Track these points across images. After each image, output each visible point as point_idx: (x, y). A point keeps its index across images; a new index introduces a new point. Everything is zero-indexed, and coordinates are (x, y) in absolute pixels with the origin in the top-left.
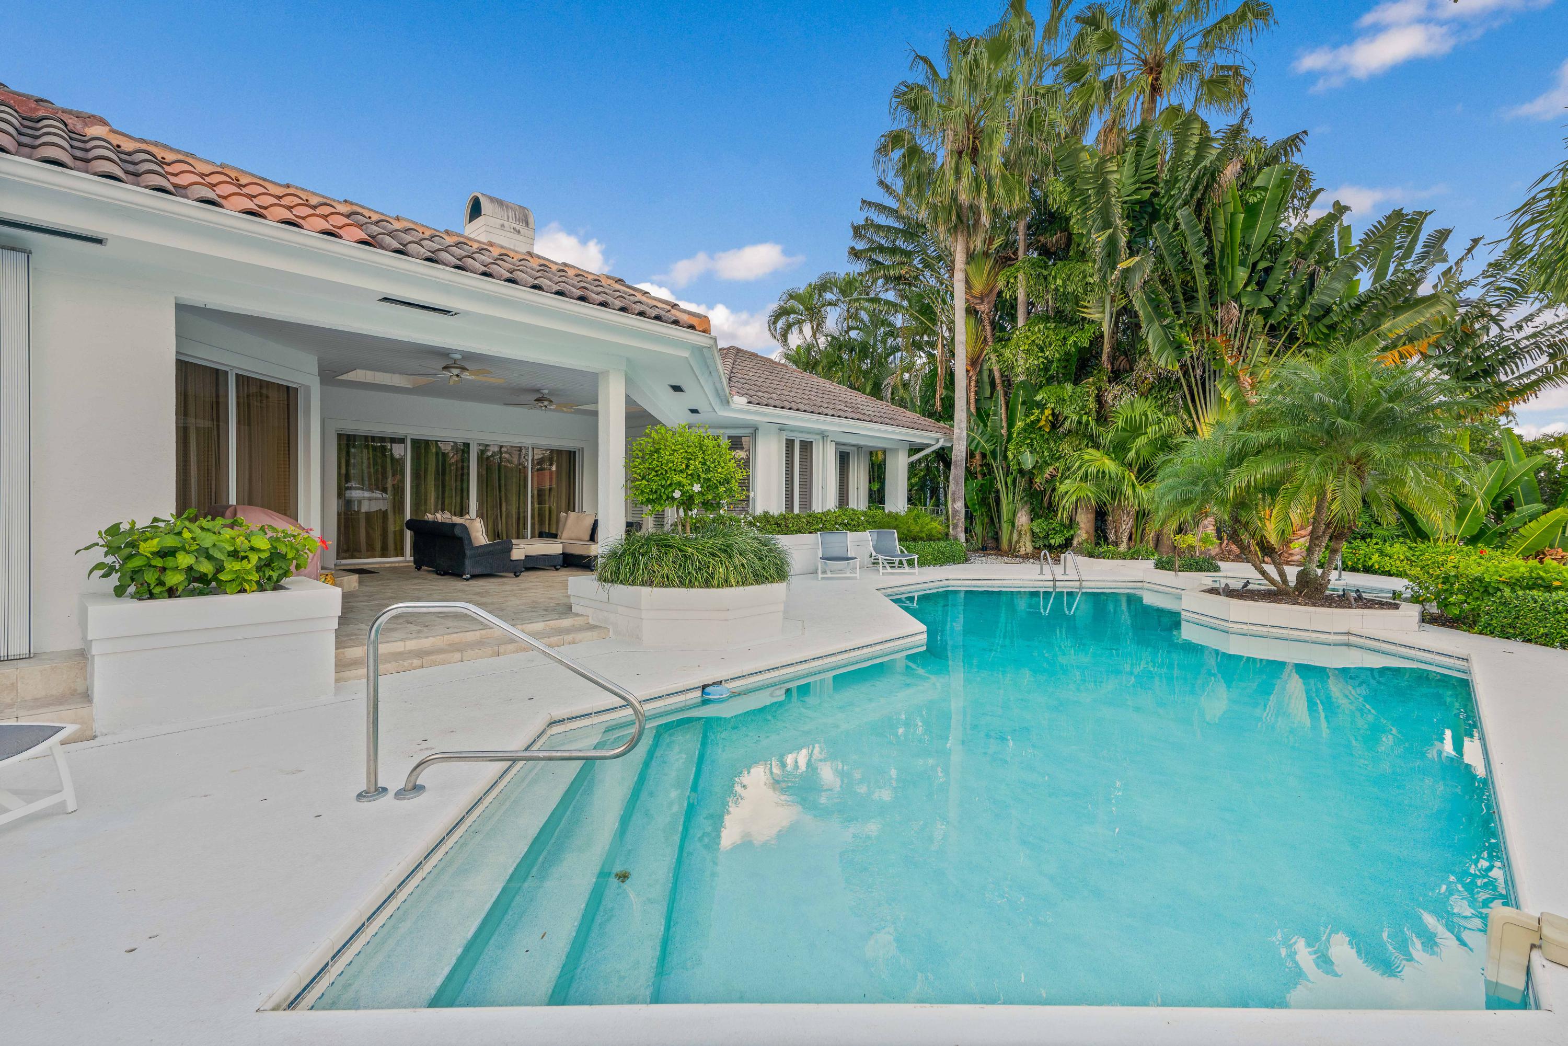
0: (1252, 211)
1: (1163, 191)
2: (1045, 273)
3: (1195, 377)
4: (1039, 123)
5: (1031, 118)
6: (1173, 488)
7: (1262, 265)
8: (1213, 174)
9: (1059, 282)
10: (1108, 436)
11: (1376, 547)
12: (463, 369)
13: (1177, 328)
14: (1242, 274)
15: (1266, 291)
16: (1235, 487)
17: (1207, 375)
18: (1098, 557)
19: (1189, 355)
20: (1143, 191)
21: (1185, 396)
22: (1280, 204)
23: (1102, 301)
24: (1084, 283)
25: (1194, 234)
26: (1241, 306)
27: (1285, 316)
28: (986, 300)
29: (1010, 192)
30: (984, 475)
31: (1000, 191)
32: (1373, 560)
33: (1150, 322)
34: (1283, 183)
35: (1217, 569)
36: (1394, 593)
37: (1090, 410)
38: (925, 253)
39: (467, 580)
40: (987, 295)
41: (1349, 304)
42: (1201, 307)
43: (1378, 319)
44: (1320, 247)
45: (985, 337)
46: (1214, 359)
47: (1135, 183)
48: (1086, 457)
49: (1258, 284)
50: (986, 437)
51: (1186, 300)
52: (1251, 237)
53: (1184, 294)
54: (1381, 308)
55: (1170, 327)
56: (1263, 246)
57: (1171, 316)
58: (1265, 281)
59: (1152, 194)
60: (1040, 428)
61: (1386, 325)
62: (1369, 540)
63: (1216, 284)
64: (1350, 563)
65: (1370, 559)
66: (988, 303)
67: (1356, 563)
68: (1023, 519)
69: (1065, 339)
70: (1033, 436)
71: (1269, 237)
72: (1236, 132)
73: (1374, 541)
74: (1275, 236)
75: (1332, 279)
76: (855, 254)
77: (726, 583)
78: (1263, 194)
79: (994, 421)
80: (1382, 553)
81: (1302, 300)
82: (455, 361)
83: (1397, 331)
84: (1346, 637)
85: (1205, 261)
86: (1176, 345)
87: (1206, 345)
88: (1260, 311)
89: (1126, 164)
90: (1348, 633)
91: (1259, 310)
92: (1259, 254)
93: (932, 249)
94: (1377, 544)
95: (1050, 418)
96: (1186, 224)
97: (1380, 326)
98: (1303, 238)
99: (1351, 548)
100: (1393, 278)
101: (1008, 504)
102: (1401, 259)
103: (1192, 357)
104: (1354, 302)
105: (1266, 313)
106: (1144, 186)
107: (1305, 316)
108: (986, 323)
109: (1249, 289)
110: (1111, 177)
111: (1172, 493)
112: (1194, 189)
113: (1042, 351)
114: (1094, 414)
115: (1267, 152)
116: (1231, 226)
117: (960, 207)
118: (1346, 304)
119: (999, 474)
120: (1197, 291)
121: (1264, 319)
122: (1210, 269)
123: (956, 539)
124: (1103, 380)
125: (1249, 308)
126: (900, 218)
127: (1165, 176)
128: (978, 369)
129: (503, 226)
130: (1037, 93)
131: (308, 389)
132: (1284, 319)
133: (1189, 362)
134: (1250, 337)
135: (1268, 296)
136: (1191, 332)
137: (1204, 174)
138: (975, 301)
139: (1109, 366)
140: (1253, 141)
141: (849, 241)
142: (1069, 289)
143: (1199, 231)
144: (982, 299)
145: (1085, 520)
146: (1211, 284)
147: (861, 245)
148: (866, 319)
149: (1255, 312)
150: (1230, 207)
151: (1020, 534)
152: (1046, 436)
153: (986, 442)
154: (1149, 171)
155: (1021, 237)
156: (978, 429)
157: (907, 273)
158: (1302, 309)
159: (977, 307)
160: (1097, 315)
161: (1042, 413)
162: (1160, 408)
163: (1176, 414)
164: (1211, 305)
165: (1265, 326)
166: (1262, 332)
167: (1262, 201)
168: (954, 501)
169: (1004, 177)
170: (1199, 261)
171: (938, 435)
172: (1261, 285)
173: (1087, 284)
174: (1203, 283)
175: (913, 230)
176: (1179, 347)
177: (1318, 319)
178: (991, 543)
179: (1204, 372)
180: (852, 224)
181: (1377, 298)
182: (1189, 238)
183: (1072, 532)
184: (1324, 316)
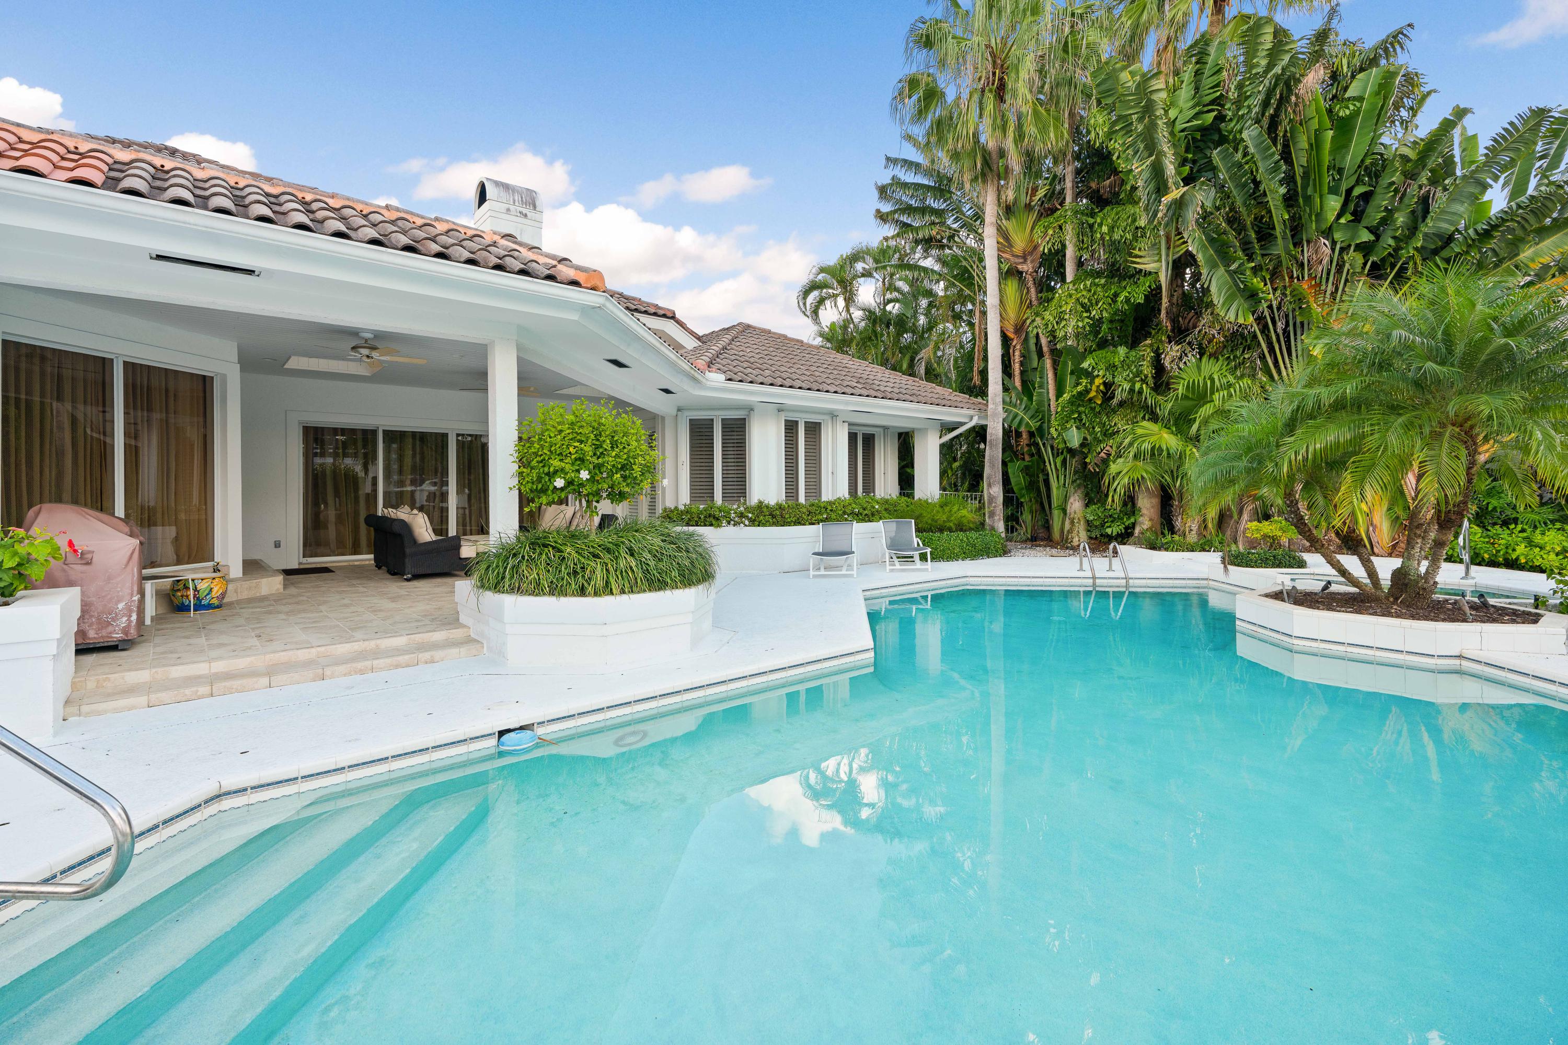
0: (1344, 127)
1: (1230, 113)
2: (1091, 221)
3: (1275, 332)
4: (1076, 47)
5: (1066, 43)
6: (1215, 464)
7: (1358, 191)
8: (1288, 83)
9: (1105, 229)
10: (1166, 405)
11: (1521, 535)
12: (373, 348)
13: (1248, 273)
14: (1334, 203)
15: (1365, 222)
16: (1290, 462)
17: (1291, 328)
18: (1160, 549)
19: (1265, 305)
20: (1205, 115)
21: (1264, 354)
22: (1379, 115)
23: (1155, 246)
24: (1133, 227)
25: (1265, 158)
26: (1334, 243)
27: (1390, 250)
28: (1029, 259)
29: (1043, 130)
30: (1032, 455)
31: (1031, 129)
32: (1517, 553)
33: (1213, 266)
34: (1384, 87)
35: (1302, 564)
36: (1537, 598)
37: (1146, 377)
38: (960, 211)
39: (408, 580)
40: (1031, 253)
41: (1476, 230)
42: (1280, 247)
43: (1515, 246)
44: (1435, 161)
45: (1031, 301)
46: (1300, 308)
47: (1194, 107)
48: (1140, 431)
49: (1354, 213)
50: (1030, 413)
51: (1259, 240)
52: (1344, 158)
53: (1257, 233)
54: (1519, 232)
55: (1240, 271)
56: (1359, 167)
57: (1240, 259)
58: (1363, 212)
59: (1216, 118)
60: (1090, 400)
61: (1526, 254)
62: (1512, 526)
63: (1300, 218)
64: (1486, 556)
65: (1514, 550)
66: (1032, 262)
67: (1496, 556)
68: (1076, 505)
69: (1116, 295)
70: (1082, 409)
71: (1366, 155)
72: (1322, 36)
73: (1519, 527)
74: (1374, 154)
75: (1451, 200)
76: (882, 217)
77: (607, 590)
78: (1358, 104)
79: (1040, 394)
80: (1530, 543)
81: (1413, 230)
82: (366, 341)
83: (1542, 260)
84: (1457, 662)
85: (1283, 190)
86: (1248, 294)
87: (1288, 292)
88: (1359, 247)
89: (1184, 85)
90: (1460, 657)
91: (1357, 246)
92: (1355, 177)
93: (968, 207)
94: (1523, 531)
95: (1102, 387)
96: (1256, 146)
97: (1517, 255)
98: (1412, 155)
99: (1488, 536)
100: (1535, 194)
101: (1058, 488)
102: (1547, 169)
103: (1270, 307)
104: (1481, 227)
105: (1365, 249)
106: (1206, 109)
107: (1416, 249)
108: (1031, 284)
109: (1342, 221)
110: (1155, 97)
111: (1211, 471)
112: (1266, 104)
113: (1088, 311)
114: (1151, 381)
115: (1362, 56)
116: (1316, 145)
117: (984, 150)
118: (1471, 231)
119: (1047, 454)
120: (1274, 228)
121: (1364, 256)
122: (1290, 200)
123: (993, 528)
124: (1161, 341)
125: (1344, 245)
126: (928, 173)
127: (1233, 95)
128: (1023, 336)
129: (508, 210)
130: (1073, 15)
131: (224, 378)
132: (1390, 254)
133: (1266, 313)
134: (1347, 281)
135: (1367, 228)
136: (1268, 277)
137: (1276, 85)
138: (1017, 260)
139: (1168, 324)
140: (1344, 44)
141: (875, 203)
142: (1116, 237)
143: (1273, 154)
144: (1024, 258)
145: (1148, 505)
146: (1292, 218)
147: (886, 208)
148: (905, 288)
149: (1352, 248)
150: (1315, 124)
151: (1072, 523)
152: (1098, 409)
153: (1031, 418)
154: (1212, 91)
155: (1069, 184)
156: (1021, 404)
157: (937, 233)
158: (1413, 240)
159: (1020, 267)
160: (1152, 265)
161: (1092, 383)
162: (1233, 371)
163: (1253, 376)
164: (1295, 245)
165: (1365, 264)
166: (1362, 273)
167: (1357, 113)
168: (990, 485)
169: (1036, 113)
170: (1276, 191)
171: (971, 412)
172: (1358, 216)
173: (1137, 228)
174: (1280, 215)
175: (942, 187)
176: (1252, 296)
177: (1435, 252)
178: (1042, 533)
179: (1287, 324)
180: (876, 184)
181: (1512, 220)
182: (1260, 164)
183: (1132, 520)
184: (1443, 248)
